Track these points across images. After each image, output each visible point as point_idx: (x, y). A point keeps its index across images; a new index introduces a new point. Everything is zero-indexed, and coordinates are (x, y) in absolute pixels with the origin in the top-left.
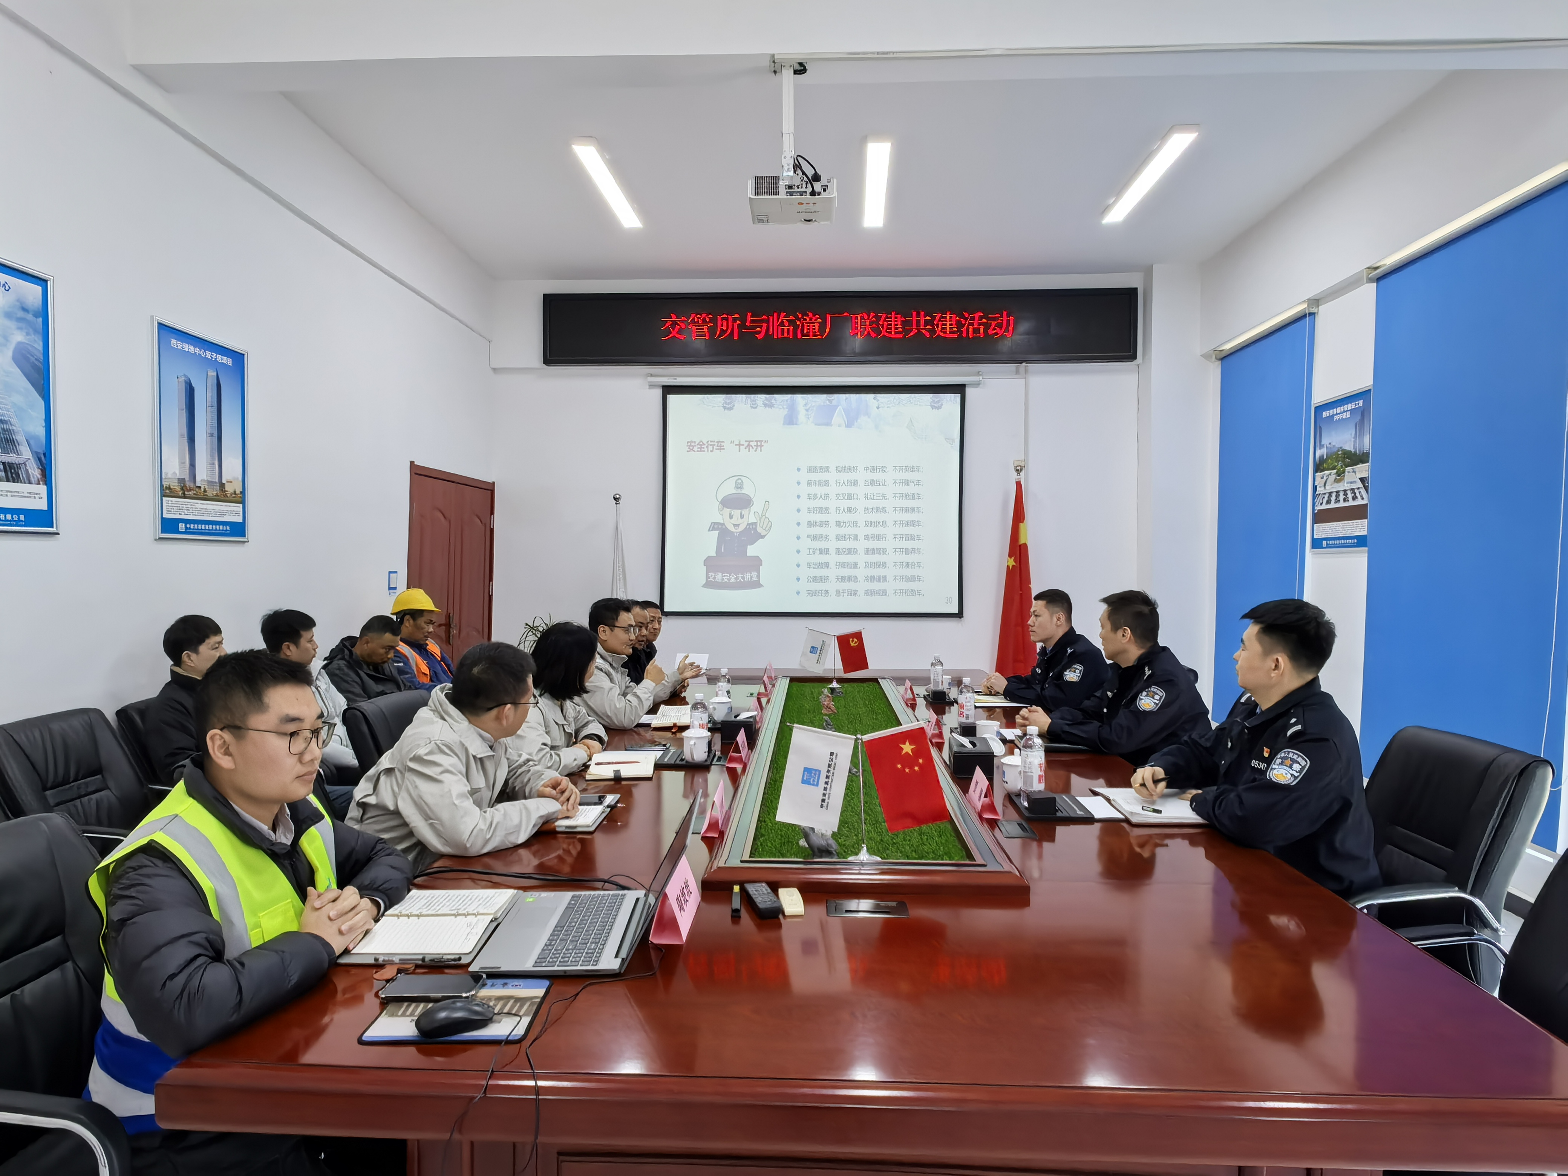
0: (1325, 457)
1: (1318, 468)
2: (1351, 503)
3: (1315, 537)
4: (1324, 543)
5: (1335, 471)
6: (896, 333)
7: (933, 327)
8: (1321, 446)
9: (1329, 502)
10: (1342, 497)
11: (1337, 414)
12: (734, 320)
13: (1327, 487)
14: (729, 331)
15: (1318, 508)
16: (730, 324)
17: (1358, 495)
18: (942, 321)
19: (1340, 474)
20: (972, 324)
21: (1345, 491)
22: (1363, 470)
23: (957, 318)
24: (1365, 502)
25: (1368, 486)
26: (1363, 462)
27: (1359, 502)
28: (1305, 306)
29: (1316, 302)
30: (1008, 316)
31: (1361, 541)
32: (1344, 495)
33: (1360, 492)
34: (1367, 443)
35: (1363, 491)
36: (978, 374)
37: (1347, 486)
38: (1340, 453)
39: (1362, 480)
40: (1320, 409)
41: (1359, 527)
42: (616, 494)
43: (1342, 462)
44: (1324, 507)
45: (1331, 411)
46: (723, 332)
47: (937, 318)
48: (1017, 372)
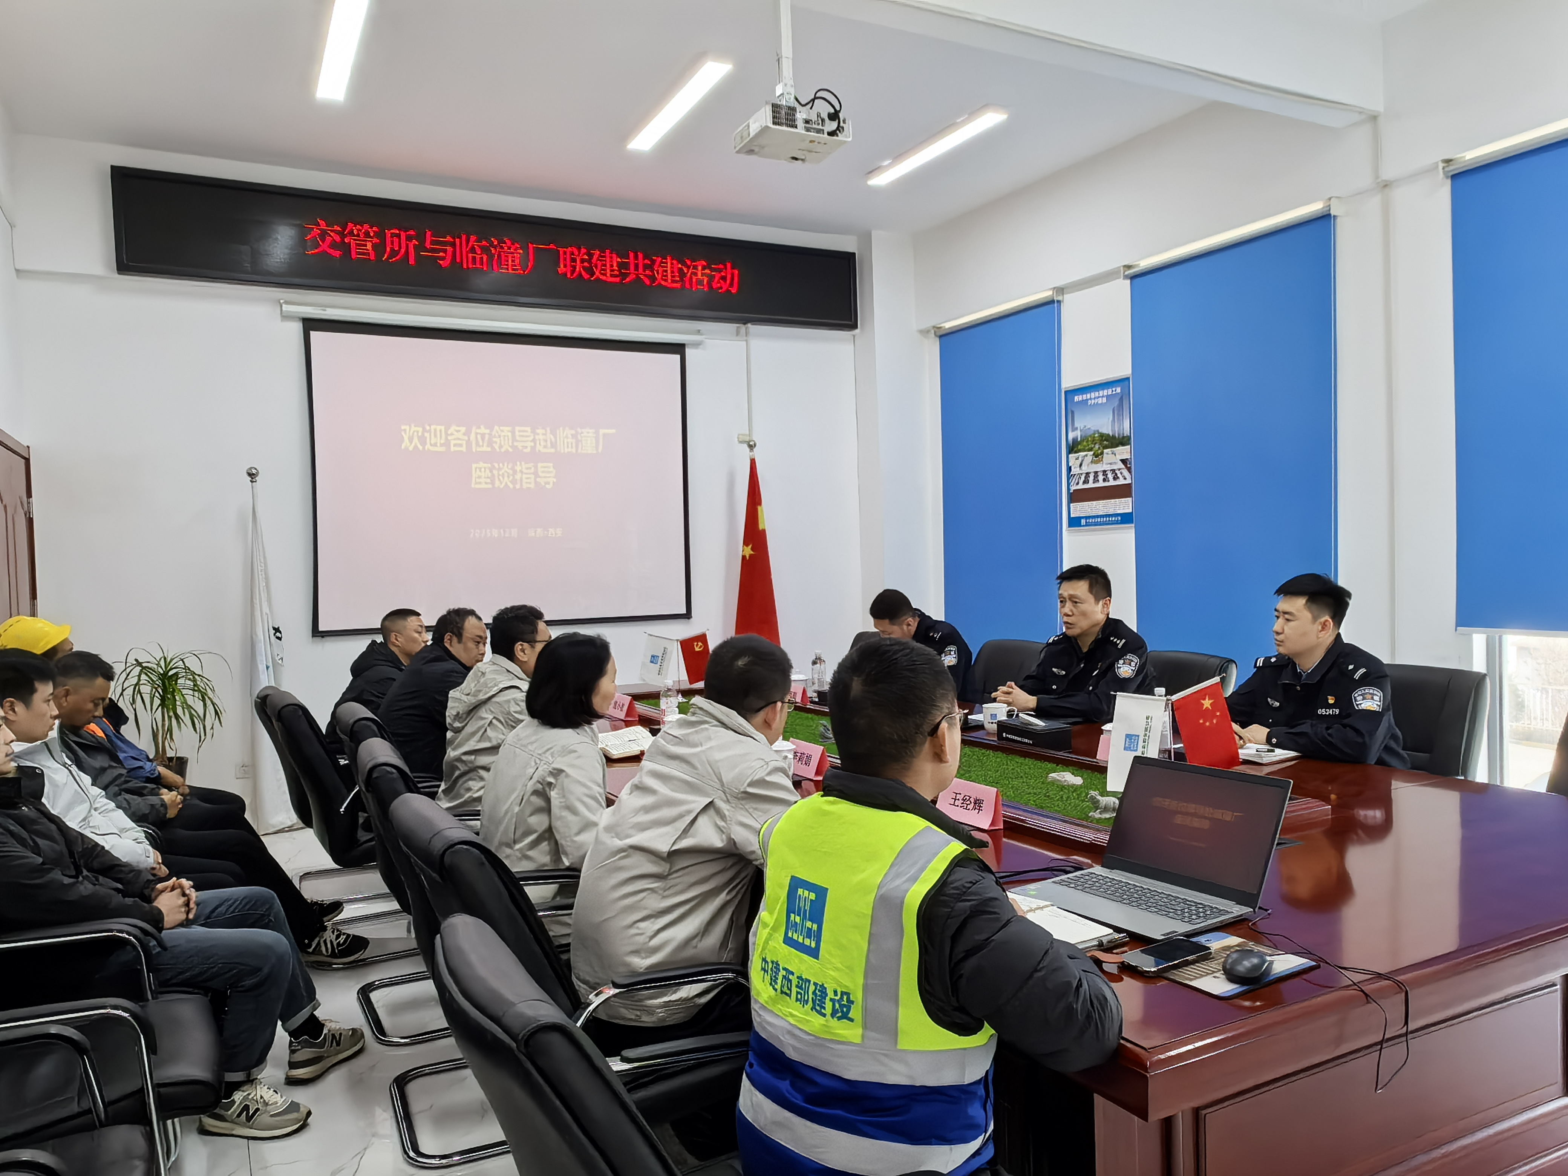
0: (1079, 440)
1: (1073, 448)
2: (1112, 483)
3: (1072, 516)
4: (1083, 522)
5: (1092, 453)
6: (611, 276)
7: (652, 271)
8: (1076, 429)
9: (1086, 481)
10: (1101, 477)
11: (1091, 399)
12: (409, 239)
13: (1083, 467)
14: (403, 250)
15: (1073, 488)
16: (403, 245)
17: (1119, 475)
18: (663, 267)
19: (1098, 456)
20: (696, 274)
21: (1104, 472)
22: (1124, 452)
23: (680, 266)
24: (1128, 481)
25: (1130, 467)
26: (1123, 445)
27: (1121, 481)
28: (1051, 293)
29: (1061, 290)
30: (732, 268)
31: (1126, 519)
32: (1103, 475)
33: (1121, 473)
34: (1126, 427)
35: (1126, 473)
36: (698, 332)
37: (1107, 467)
38: (1096, 435)
39: (1124, 461)
40: (1071, 393)
41: (1124, 505)
42: (251, 468)
43: (1100, 444)
44: (1081, 486)
45: (1084, 396)
46: (394, 253)
47: (657, 263)
48: (738, 333)
